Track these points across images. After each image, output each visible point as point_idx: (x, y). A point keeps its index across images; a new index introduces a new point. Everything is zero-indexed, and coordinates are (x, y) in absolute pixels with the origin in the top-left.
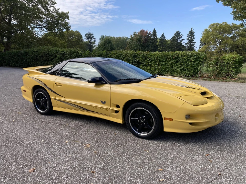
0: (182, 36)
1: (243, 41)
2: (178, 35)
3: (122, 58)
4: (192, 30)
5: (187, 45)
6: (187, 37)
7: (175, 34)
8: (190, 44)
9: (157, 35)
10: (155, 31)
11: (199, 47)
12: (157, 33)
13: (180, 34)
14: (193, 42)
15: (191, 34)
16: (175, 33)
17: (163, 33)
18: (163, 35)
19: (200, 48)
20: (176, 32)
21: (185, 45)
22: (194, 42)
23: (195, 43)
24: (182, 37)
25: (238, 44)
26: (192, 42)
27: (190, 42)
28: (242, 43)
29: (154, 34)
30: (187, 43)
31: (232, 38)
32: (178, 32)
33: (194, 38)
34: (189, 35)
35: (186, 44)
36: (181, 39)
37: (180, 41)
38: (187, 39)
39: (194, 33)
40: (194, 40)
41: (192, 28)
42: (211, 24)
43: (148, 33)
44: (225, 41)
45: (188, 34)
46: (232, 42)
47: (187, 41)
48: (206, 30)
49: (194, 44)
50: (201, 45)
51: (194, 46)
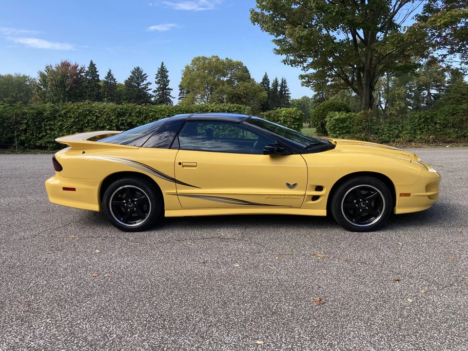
0: (146, 77)
1: (245, 87)
2: (138, 75)
3: (93, 118)
4: (164, 66)
5: (157, 93)
6: (156, 78)
7: (133, 73)
8: (163, 92)
9: (97, 73)
10: (92, 66)
11: (179, 97)
12: (97, 70)
13: (143, 74)
14: (167, 87)
15: (163, 74)
16: (133, 71)
17: (110, 71)
18: (109, 74)
19: (179, 99)
20: (135, 69)
21: (153, 94)
22: (169, 89)
23: (172, 90)
24: (147, 79)
25: (239, 92)
26: (166, 89)
27: (161, 88)
28: (245, 91)
29: (92, 71)
30: (156, 89)
31: (230, 82)
32: (138, 68)
33: (168, 81)
34: (159, 75)
35: (154, 92)
36: (145, 82)
37: (144, 86)
38: (156, 83)
39: (167, 72)
40: (168, 85)
41: (163, 63)
42: (195, 58)
43: (79, 68)
44: (221, 87)
45: (157, 73)
46: (230, 89)
47: (157, 86)
48: (187, 68)
49: (168, 92)
50: (181, 93)
51: (170, 96)
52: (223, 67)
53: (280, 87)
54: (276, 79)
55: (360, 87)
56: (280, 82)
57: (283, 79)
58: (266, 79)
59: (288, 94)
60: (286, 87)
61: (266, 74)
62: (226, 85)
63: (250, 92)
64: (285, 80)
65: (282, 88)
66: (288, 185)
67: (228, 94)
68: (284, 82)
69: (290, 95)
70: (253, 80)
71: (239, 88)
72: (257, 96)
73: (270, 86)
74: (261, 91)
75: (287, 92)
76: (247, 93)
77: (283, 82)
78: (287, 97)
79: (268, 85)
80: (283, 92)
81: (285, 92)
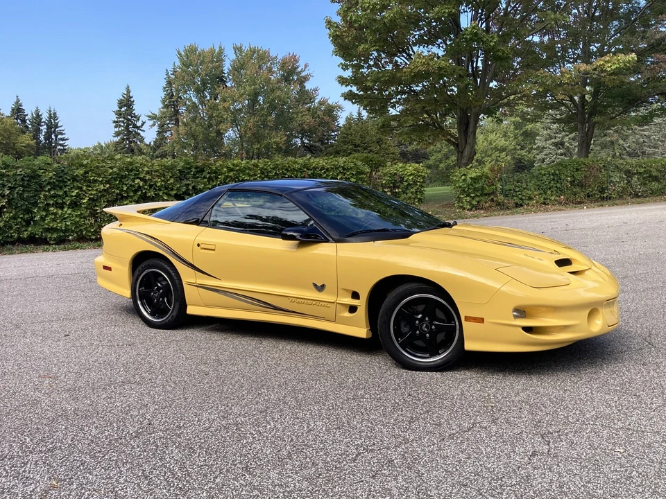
53: (45, 127)
54: (37, 111)
56: (45, 117)
57: (50, 111)
58: (18, 111)
59: (63, 140)
60: (56, 126)
61: (18, 101)
64: (55, 113)
65: (49, 127)
66: (315, 285)
68: (53, 116)
69: (67, 143)
73: (28, 123)
74: (18, 133)
75: (59, 137)
77: (50, 117)
78: (61, 145)
79: (24, 121)
80: (53, 137)
81: (56, 136)
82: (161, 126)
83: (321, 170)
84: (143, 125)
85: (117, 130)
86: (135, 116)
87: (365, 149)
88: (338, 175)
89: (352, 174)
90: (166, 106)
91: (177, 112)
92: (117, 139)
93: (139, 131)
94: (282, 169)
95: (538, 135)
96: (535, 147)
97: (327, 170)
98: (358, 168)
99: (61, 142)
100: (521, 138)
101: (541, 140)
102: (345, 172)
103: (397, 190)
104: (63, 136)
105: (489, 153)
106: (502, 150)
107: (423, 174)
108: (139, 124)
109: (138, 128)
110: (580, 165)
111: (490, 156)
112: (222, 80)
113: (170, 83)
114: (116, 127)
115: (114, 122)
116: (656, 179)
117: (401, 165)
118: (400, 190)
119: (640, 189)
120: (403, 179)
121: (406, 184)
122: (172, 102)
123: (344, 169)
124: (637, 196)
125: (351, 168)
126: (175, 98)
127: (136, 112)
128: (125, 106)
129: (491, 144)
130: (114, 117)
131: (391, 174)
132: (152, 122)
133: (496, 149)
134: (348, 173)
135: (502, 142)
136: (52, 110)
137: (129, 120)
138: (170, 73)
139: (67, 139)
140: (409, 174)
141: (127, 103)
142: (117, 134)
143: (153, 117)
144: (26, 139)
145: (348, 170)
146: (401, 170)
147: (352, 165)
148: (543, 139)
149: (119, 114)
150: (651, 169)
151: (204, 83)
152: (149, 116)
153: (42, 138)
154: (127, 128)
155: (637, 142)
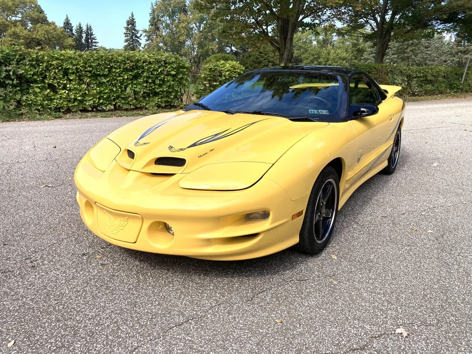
1: (46, 31)
25: (38, 37)
28: (46, 36)
31: (23, 23)
46: (26, 32)
52: (13, 4)
53: (85, 34)
54: (80, 24)
55: (283, 42)
56: (84, 29)
57: (87, 25)
58: (67, 24)
59: (95, 43)
60: (92, 34)
61: (67, 18)
62: (20, 27)
63: (53, 37)
64: (90, 27)
65: (87, 35)
67: (25, 38)
68: (89, 28)
69: (97, 45)
70: (54, 24)
71: (38, 31)
72: (63, 43)
73: (74, 31)
74: (65, 37)
75: (94, 41)
76: (49, 38)
78: (95, 46)
79: (71, 30)
80: (90, 41)
81: (92, 41)
82: (149, 37)
83: (144, 62)
84: (141, 36)
85: (126, 38)
86: (136, 31)
87: (266, 55)
88: (159, 67)
89: (173, 67)
90: (152, 25)
91: (158, 29)
92: (126, 44)
93: (139, 40)
94: (105, 60)
95: (366, 51)
96: (363, 58)
97: (150, 63)
98: (179, 63)
99: (94, 44)
100: (355, 53)
101: (366, 54)
102: (167, 65)
103: (215, 83)
104: (96, 41)
105: (336, 60)
106: (344, 59)
107: (239, 71)
108: (139, 35)
109: (138, 38)
110: (372, 69)
111: (336, 62)
112: (185, 11)
113: (154, 11)
114: (125, 37)
115: (125, 33)
116: (430, 82)
117: (223, 62)
118: (218, 83)
119: (417, 89)
120: (221, 74)
121: (224, 78)
122: (155, 23)
123: (166, 63)
124: (414, 95)
125: (173, 62)
126: (156, 20)
127: (137, 28)
128: (131, 24)
129: (337, 55)
130: (125, 31)
131: (211, 69)
132: (144, 34)
133: (340, 58)
134: (169, 67)
135: (344, 55)
136: (89, 25)
137: (133, 33)
138: (154, 5)
139: (98, 43)
140: (226, 70)
141: (131, 23)
142: (126, 41)
143: (145, 31)
144: (70, 41)
145: (170, 63)
146: (221, 66)
147: (174, 60)
148: (368, 54)
149: (127, 29)
150: (428, 74)
151: (174, 13)
152: (143, 31)
153: (83, 41)
154: (132, 37)
155: (423, 58)
